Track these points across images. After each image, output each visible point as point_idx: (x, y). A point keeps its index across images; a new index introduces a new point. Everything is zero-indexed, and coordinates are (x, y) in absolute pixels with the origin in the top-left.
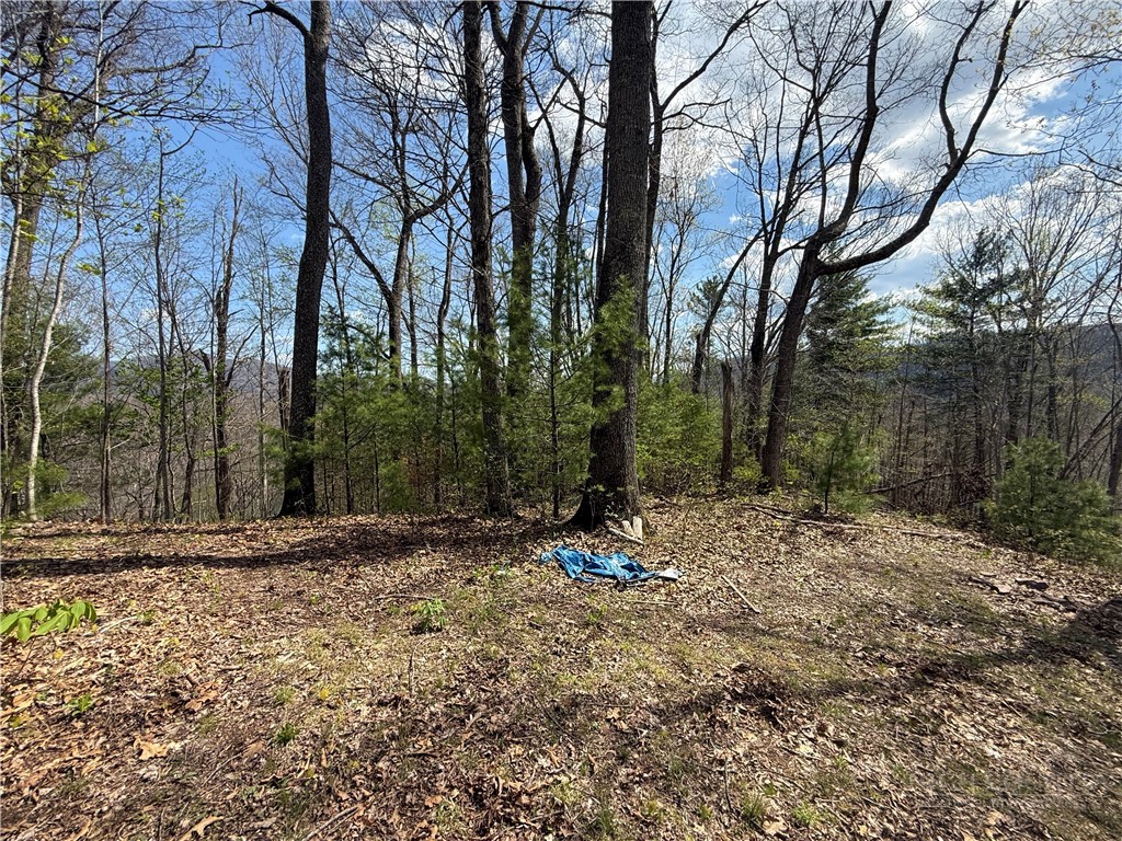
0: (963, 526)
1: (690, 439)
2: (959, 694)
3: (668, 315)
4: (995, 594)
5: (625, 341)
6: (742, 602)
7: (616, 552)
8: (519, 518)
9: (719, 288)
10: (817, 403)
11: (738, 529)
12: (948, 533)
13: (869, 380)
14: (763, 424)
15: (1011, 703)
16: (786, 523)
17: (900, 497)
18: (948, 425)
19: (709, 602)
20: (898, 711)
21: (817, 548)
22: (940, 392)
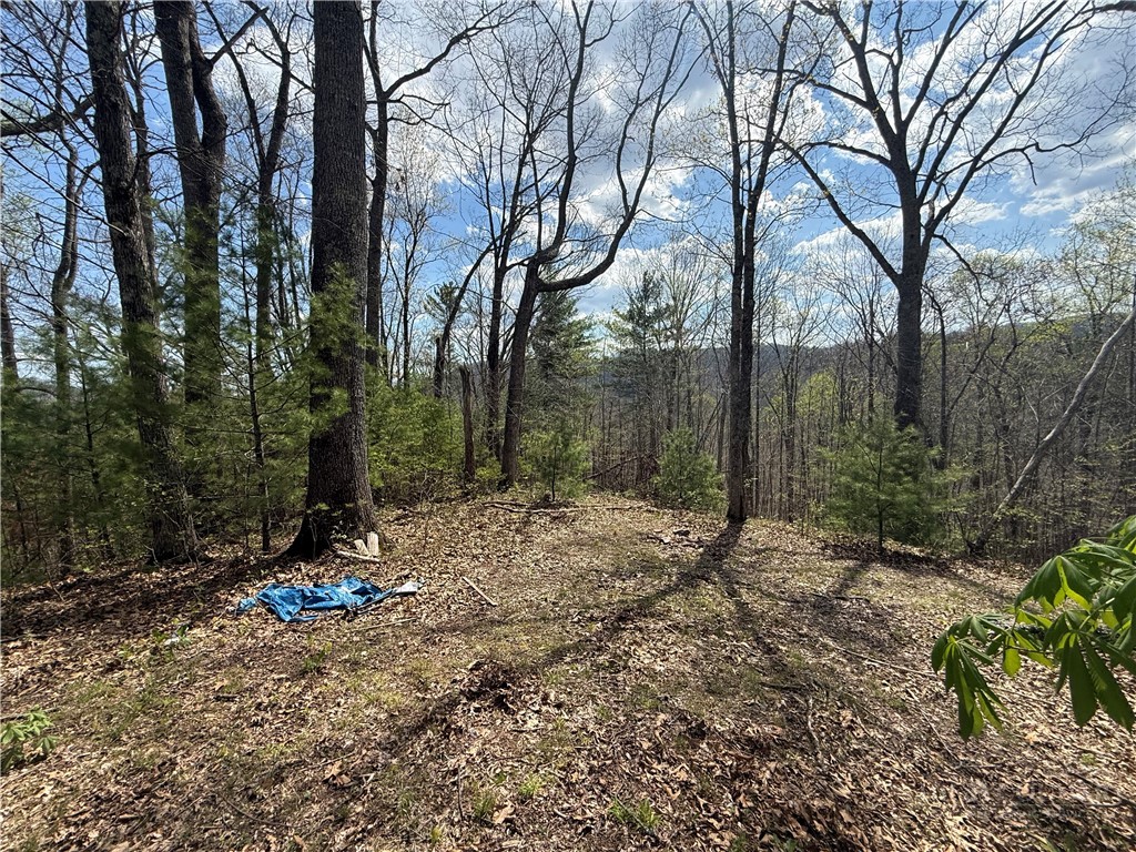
0: (644, 498)
1: (432, 444)
2: (641, 630)
3: (405, 316)
4: (662, 546)
5: (347, 338)
6: (482, 599)
7: (346, 577)
8: (209, 561)
9: (457, 293)
10: (545, 404)
11: (480, 528)
12: (636, 504)
13: (581, 385)
14: (501, 425)
15: (670, 626)
16: (522, 515)
17: (606, 479)
18: (633, 420)
19: (449, 607)
20: (601, 659)
21: (547, 534)
22: (627, 395)
